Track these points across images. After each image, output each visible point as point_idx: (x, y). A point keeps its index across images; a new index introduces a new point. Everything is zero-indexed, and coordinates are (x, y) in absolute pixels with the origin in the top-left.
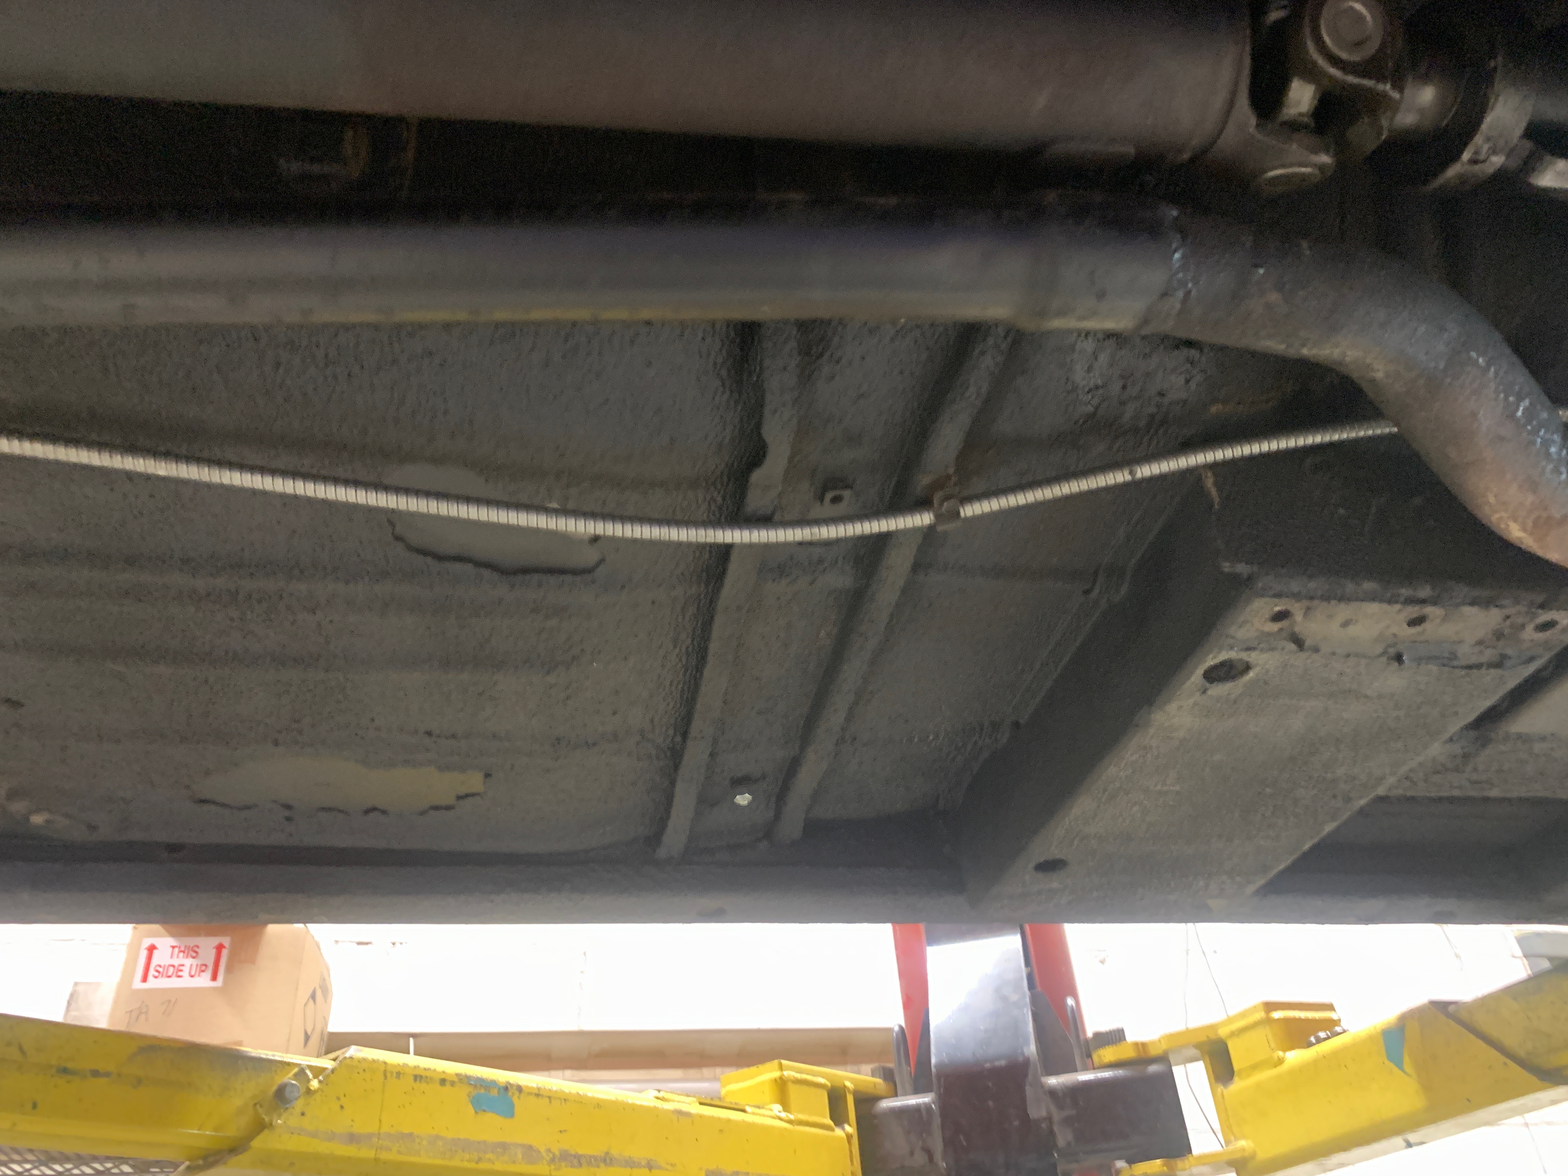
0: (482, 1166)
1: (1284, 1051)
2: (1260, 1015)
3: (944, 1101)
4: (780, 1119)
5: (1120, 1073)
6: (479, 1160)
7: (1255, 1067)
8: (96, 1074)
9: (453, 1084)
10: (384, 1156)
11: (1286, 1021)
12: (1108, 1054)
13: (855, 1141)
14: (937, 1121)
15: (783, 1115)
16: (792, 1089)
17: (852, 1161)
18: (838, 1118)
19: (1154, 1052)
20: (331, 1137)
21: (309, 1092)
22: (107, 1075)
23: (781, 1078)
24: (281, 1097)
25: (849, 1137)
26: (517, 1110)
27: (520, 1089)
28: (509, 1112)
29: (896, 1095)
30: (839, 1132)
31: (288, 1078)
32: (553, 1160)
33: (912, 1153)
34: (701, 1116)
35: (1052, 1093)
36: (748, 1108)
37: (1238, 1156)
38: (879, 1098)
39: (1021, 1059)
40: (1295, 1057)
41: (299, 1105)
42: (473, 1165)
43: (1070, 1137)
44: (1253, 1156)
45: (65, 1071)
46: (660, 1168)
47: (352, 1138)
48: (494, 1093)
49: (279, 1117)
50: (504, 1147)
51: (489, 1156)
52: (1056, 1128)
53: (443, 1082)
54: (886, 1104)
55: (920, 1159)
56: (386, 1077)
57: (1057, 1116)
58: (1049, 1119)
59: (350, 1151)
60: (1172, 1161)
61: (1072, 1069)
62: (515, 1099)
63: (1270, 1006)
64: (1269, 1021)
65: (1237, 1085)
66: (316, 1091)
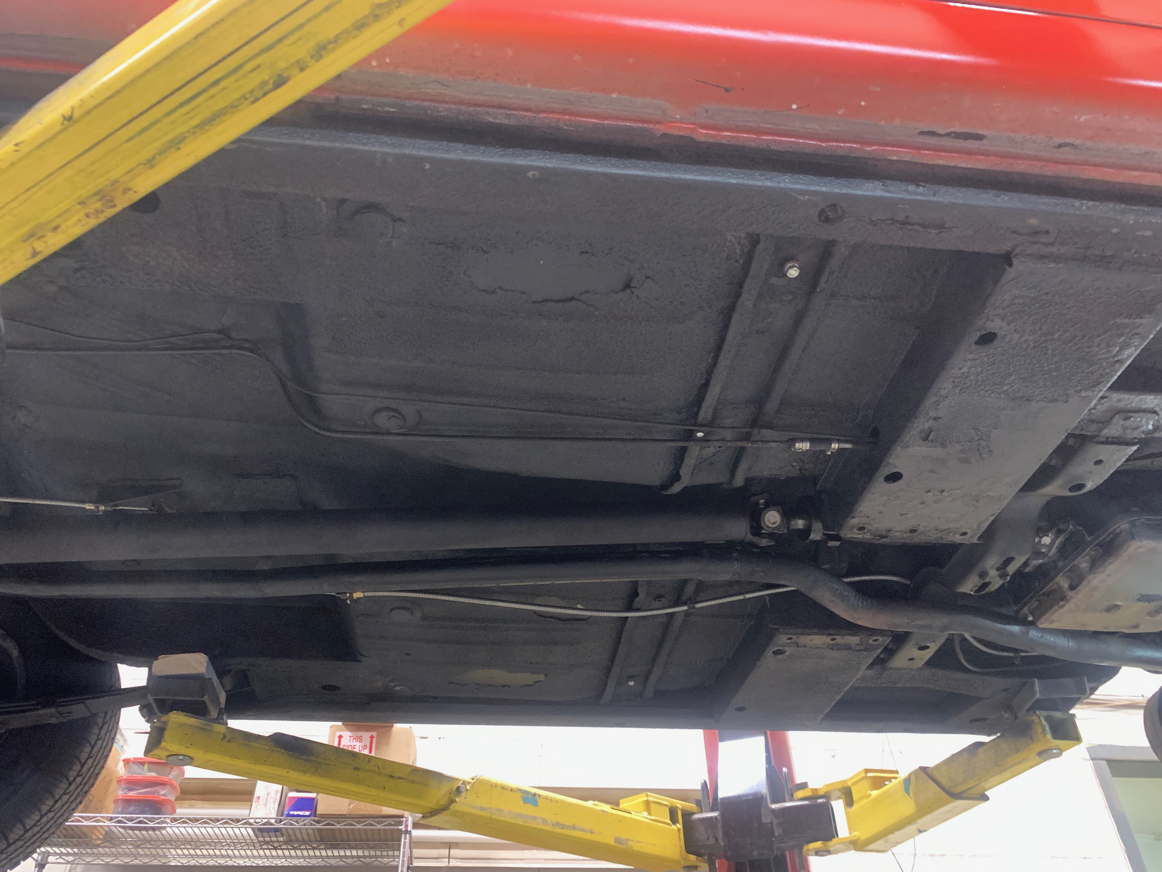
0: (527, 824)
1: (872, 791)
2: (863, 775)
3: (722, 815)
4: (647, 818)
5: (806, 802)
6: (526, 822)
7: (861, 799)
8: (400, 778)
9: (515, 791)
10: (493, 817)
11: (874, 777)
12: (800, 794)
13: (682, 831)
14: (720, 824)
15: (649, 817)
16: (653, 806)
17: (680, 841)
18: (674, 820)
19: (821, 793)
20: (475, 807)
21: (467, 790)
22: (403, 779)
23: (647, 800)
24: (458, 790)
25: (679, 829)
26: (539, 804)
27: (539, 795)
28: (536, 804)
29: (702, 812)
30: (674, 827)
31: (460, 784)
32: (553, 825)
33: (708, 839)
34: (612, 813)
35: (773, 811)
36: (632, 812)
37: (853, 839)
38: (693, 814)
39: (759, 796)
40: (875, 793)
41: (464, 794)
42: (524, 824)
43: (781, 831)
44: (859, 839)
45: (391, 776)
46: (595, 833)
47: (482, 809)
48: (530, 796)
49: (458, 798)
50: (534, 818)
51: (530, 821)
52: (774, 828)
53: (511, 790)
54: (696, 816)
55: (712, 841)
56: (491, 787)
57: (775, 822)
58: (771, 823)
59: (481, 813)
60: (826, 843)
61: (784, 801)
62: (538, 799)
63: (867, 771)
64: (866, 777)
65: (855, 807)
66: (469, 790)
